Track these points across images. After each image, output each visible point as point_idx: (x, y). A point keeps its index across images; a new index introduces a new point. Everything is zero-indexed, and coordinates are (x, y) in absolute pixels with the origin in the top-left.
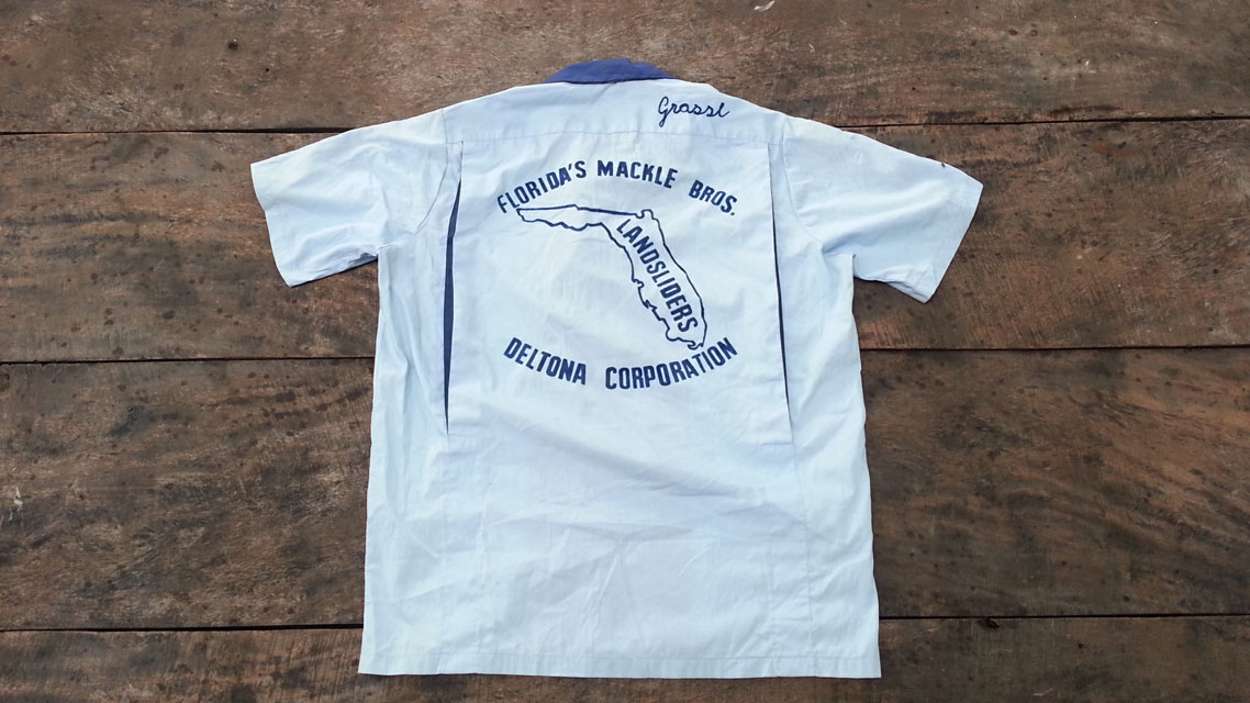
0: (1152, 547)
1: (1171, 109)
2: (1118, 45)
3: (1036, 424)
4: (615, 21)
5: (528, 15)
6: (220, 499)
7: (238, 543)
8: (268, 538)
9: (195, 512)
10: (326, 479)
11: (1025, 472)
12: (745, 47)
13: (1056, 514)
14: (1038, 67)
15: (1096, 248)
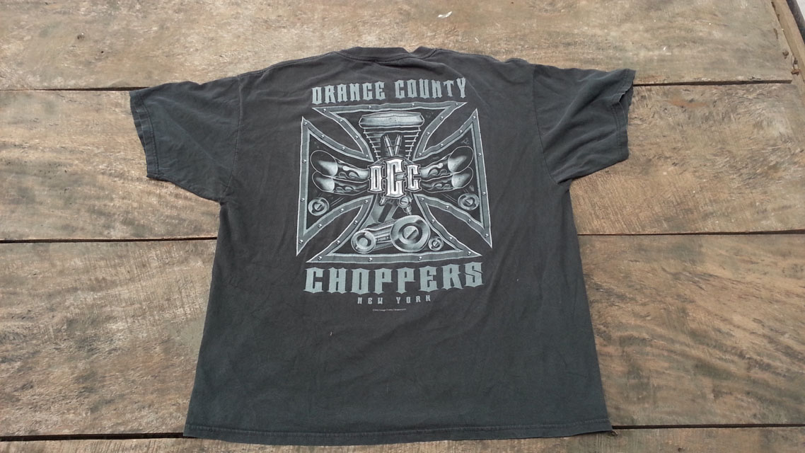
0: (728, 375)
1: (724, 76)
2: (684, 38)
3: (638, 287)
4: (344, 24)
5: (285, 19)
6: (34, 342)
7: (44, 373)
8: (67, 370)
9: (15, 350)
10: (114, 327)
11: (632, 321)
12: (431, 39)
13: (656, 351)
14: (631, 51)
15: (676, 167)
